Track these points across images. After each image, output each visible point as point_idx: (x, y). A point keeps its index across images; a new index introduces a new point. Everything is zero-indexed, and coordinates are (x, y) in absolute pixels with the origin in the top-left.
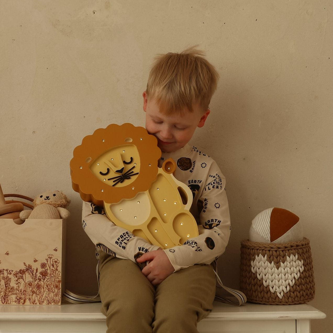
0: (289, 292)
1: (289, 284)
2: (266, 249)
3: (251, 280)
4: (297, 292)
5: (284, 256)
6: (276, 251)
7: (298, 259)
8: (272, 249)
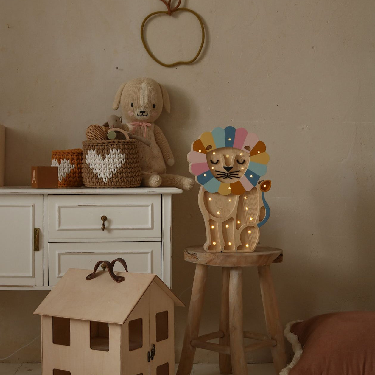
0: (112, 178)
1: (112, 172)
2: (95, 145)
3: (89, 170)
4: (119, 178)
5: (108, 150)
6: (102, 146)
7: (120, 153)
8: (99, 145)
